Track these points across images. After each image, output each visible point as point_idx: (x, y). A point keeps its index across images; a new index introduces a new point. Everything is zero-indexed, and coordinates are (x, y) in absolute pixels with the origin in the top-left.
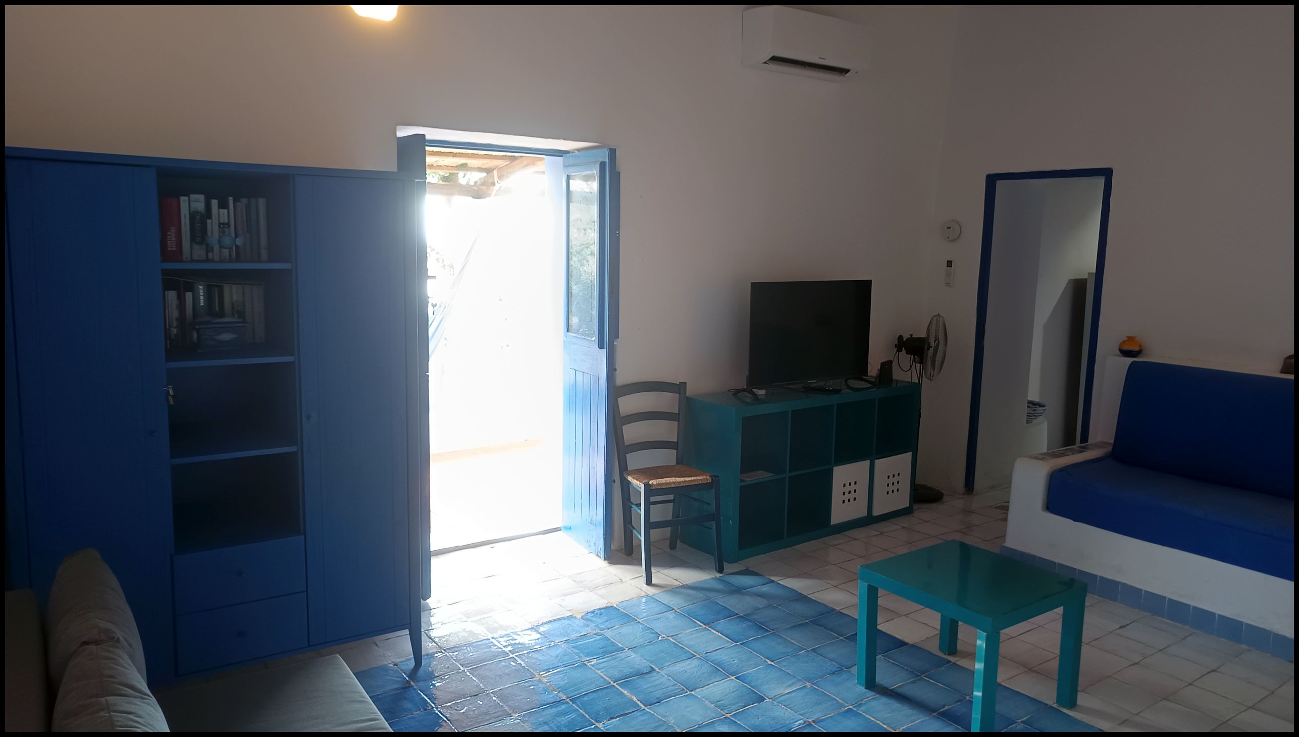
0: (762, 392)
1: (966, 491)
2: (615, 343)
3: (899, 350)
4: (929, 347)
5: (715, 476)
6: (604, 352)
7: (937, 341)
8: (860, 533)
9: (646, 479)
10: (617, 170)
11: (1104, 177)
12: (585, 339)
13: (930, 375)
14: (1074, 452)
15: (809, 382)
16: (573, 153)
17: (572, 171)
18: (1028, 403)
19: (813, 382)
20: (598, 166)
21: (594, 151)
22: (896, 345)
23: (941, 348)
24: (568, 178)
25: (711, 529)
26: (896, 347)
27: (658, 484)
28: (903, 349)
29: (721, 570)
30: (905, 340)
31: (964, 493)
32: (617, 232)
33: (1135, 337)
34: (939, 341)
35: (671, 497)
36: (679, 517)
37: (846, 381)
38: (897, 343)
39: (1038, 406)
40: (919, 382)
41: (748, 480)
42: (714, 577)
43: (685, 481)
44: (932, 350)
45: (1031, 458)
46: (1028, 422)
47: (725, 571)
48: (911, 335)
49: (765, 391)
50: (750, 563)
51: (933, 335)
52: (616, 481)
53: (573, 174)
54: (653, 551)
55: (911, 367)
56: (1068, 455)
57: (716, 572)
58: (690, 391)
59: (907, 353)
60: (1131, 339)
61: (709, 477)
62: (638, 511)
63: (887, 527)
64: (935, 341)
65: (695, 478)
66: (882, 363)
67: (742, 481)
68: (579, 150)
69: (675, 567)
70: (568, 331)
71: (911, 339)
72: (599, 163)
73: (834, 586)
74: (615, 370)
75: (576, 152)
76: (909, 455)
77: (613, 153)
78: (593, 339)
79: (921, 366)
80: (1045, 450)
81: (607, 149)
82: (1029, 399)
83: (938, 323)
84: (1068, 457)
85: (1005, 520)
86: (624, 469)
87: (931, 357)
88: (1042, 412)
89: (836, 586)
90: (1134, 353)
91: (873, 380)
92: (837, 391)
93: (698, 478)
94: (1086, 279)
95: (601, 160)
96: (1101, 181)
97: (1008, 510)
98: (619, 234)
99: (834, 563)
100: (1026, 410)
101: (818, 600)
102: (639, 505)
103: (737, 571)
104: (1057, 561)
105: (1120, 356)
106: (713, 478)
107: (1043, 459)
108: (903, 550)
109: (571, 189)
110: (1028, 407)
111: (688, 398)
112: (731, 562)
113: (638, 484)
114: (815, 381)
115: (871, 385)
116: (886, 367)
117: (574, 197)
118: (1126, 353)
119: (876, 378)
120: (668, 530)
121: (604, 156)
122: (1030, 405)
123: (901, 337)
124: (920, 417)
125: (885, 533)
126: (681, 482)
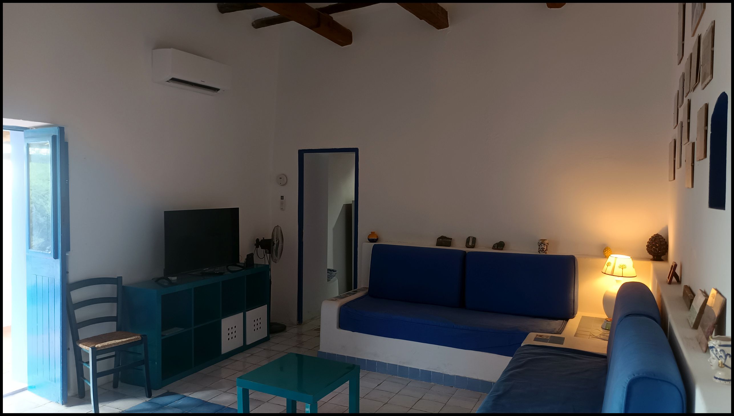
0: (174, 278)
1: (298, 323)
2: (67, 254)
3: (257, 247)
4: (274, 244)
5: (145, 335)
6: (58, 262)
7: (278, 241)
8: (239, 357)
9: (93, 344)
10: (65, 141)
11: (355, 152)
12: (43, 253)
13: (275, 259)
14: (350, 294)
15: (204, 269)
16: (31, 129)
17: (31, 142)
18: (328, 270)
19: (206, 270)
20: (51, 139)
21: (48, 128)
22: (255, 244)
23: (280, 245)
24: (28, 146)
25: (142, 370)
26: (255, 245)
27: (102, 347)
28: (259, 246)
29: (149, 396)
30: (260, 241)
31: (298, 324)
32: (67, 181)
33: (375, 232)
34: (279, 240)
35: (113, 353)
36: (119, 365)
37: (227, 267)
38: (256, 243)
39: (332, 272)
40: (269, 264)
41: (167, 334)
42: (145, 401)
43: (122, 342)
44: (275, 245)
45: (329, 300)
46: (328, 281)
47: (152, 396)
48: (263, 238)
49: (176, 277)
50: (170, 387)
51: (275, 237)
52: (70, 349)
53: (31, 143)
54: (100, 391)
55: (264, 256)
56: (348, 296)
57: (146, 398)
58: (125, 282)
59: (262, 248)
60: (373, 233)
61: (140, 337)
62: (88, 367)
63: (255, 350)
64: (277, 241)
65: (130, 339)
66: (247, 255)
67: (163, 336)
68: (36, 127)
69: (117, 400)
70: (29, 248)
71: (264, 240)
72: (52, 136)
73: (225, 392)
74: (68, 272)
75: (34, 128)
76: (265, 307)
77: (62, 130)
78: (50, 252)
79: (269, 255)
80: (337, 295)
81: (57, 127)
82: (328, 268)
83: (278, 231)
84: (348, 297)
85: (319, 336)
86: (76, 340)
87: (275, 250)
88: (335, 274)
89: (226, 392)
90: (375, 240)
91: (243, 265)
92: (221, 274)
93: (132, 338)
94: (351, 204)
95: (53, 134)
96: (353, 154)
97: (320, 330)
98: (68, 182)
99: (224, 378)
100: (327, 274)
101: (214, 403)
102: (88, 363)
103: (161, 394)
104: (346, 355)
105: (369, 242)
106: (143, 337)
107: (335, 300)
108: (265, 363)
109: (30, 153)
110: (328, 272)
111: (123, 286)
112: (157, 389)
113: (87, 348)
114: (208, 269)
115: (242, 268)
116: (250, 257)
117: (32, 159)
118: (371, 241)
119: (244, 264)
120: (111, 376)
121: (55, 131)
122: (329, 271)
123: (258, 240)
124: (271, 284)
125: (254, 354)
126: (119, 342)
